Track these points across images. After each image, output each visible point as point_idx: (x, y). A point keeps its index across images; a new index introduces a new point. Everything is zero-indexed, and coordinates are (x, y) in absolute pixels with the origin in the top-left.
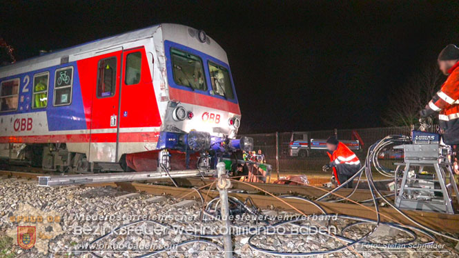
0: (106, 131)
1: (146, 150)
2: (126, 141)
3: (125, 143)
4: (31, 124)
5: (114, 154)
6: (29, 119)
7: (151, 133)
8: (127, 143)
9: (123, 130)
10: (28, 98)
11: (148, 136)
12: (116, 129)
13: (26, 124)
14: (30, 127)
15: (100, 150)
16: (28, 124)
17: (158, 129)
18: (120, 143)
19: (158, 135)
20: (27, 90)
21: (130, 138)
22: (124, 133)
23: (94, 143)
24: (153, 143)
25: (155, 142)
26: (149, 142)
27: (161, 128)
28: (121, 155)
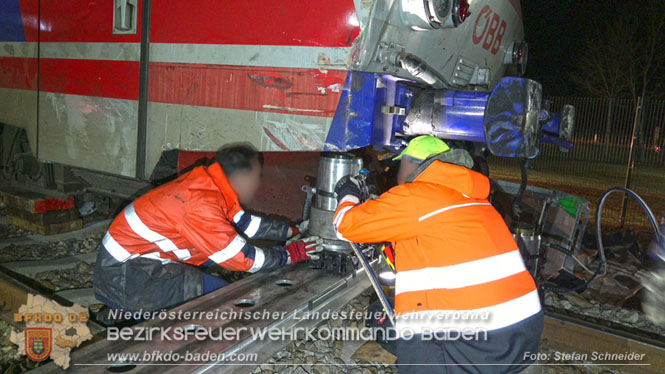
0: (96, 51)
1: (275, 148)
2: (179, 102)
3: (176, 108)
5: (131, 144)
7: (300, 73)
8: (188, 108)
9: (166, 53)
11: (285, 87)
12: (137, 47)
15: (77, 122)
17: (339, 57)
18: (153, 107)
19: (335, 88)
21: (196, 86)
22: (171, 67)
23: (51, 95)
24: (313, 123)
25: (319, 115)
26: (287, 112)
27: (354, 55)
28: (159, 155)
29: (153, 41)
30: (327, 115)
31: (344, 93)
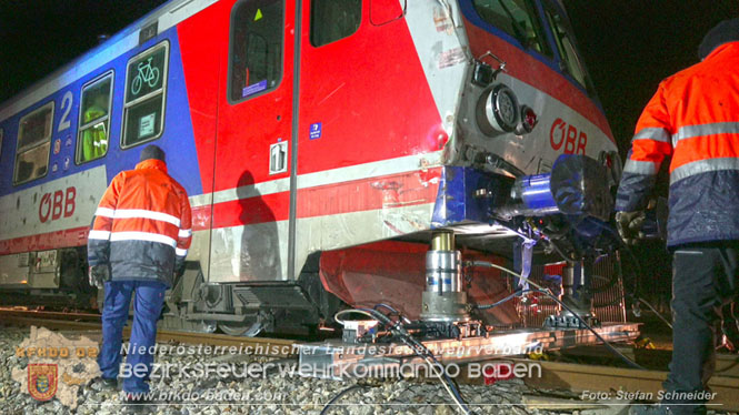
2: (320, 214)
3: (317, 219)
4: (72, 201)
6: (69, 190)
7: (408, 175)
8: (326, 218)
9: (307, 181)
10: (69, 142)
11: (398, 187)
12: (287, 181)
13: (64, 203)
14: (70, 207)
16: (68, 202)
17: (435, 159)
18: (300, 222)
19: (435, 181)
20: (68, 125)
21: (330, 201)
22: (313, 189)
23: (221, 230)
24: (420, 209)
25: (424, 202)
26: (400, 205)
27: (446, 155)
28: (305, 258)
29: (298, 174)
30: (430, 201)
31: (441, 182)
